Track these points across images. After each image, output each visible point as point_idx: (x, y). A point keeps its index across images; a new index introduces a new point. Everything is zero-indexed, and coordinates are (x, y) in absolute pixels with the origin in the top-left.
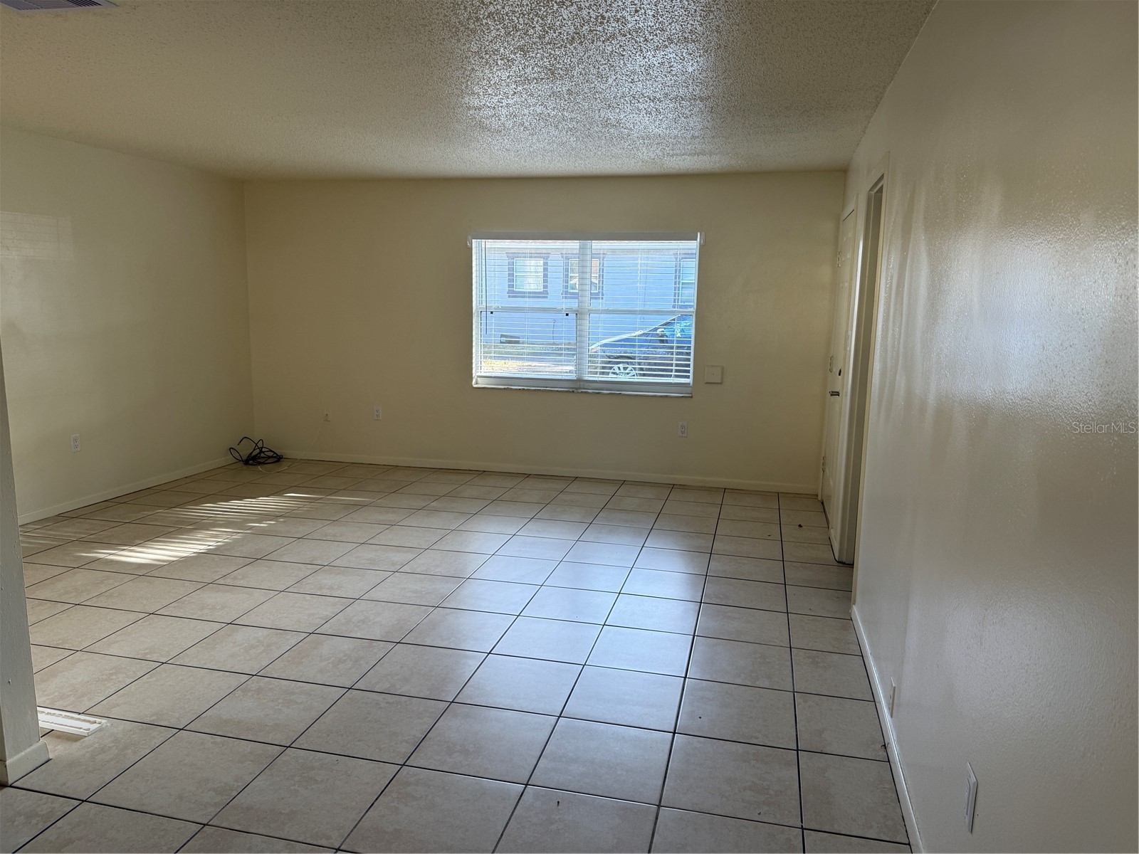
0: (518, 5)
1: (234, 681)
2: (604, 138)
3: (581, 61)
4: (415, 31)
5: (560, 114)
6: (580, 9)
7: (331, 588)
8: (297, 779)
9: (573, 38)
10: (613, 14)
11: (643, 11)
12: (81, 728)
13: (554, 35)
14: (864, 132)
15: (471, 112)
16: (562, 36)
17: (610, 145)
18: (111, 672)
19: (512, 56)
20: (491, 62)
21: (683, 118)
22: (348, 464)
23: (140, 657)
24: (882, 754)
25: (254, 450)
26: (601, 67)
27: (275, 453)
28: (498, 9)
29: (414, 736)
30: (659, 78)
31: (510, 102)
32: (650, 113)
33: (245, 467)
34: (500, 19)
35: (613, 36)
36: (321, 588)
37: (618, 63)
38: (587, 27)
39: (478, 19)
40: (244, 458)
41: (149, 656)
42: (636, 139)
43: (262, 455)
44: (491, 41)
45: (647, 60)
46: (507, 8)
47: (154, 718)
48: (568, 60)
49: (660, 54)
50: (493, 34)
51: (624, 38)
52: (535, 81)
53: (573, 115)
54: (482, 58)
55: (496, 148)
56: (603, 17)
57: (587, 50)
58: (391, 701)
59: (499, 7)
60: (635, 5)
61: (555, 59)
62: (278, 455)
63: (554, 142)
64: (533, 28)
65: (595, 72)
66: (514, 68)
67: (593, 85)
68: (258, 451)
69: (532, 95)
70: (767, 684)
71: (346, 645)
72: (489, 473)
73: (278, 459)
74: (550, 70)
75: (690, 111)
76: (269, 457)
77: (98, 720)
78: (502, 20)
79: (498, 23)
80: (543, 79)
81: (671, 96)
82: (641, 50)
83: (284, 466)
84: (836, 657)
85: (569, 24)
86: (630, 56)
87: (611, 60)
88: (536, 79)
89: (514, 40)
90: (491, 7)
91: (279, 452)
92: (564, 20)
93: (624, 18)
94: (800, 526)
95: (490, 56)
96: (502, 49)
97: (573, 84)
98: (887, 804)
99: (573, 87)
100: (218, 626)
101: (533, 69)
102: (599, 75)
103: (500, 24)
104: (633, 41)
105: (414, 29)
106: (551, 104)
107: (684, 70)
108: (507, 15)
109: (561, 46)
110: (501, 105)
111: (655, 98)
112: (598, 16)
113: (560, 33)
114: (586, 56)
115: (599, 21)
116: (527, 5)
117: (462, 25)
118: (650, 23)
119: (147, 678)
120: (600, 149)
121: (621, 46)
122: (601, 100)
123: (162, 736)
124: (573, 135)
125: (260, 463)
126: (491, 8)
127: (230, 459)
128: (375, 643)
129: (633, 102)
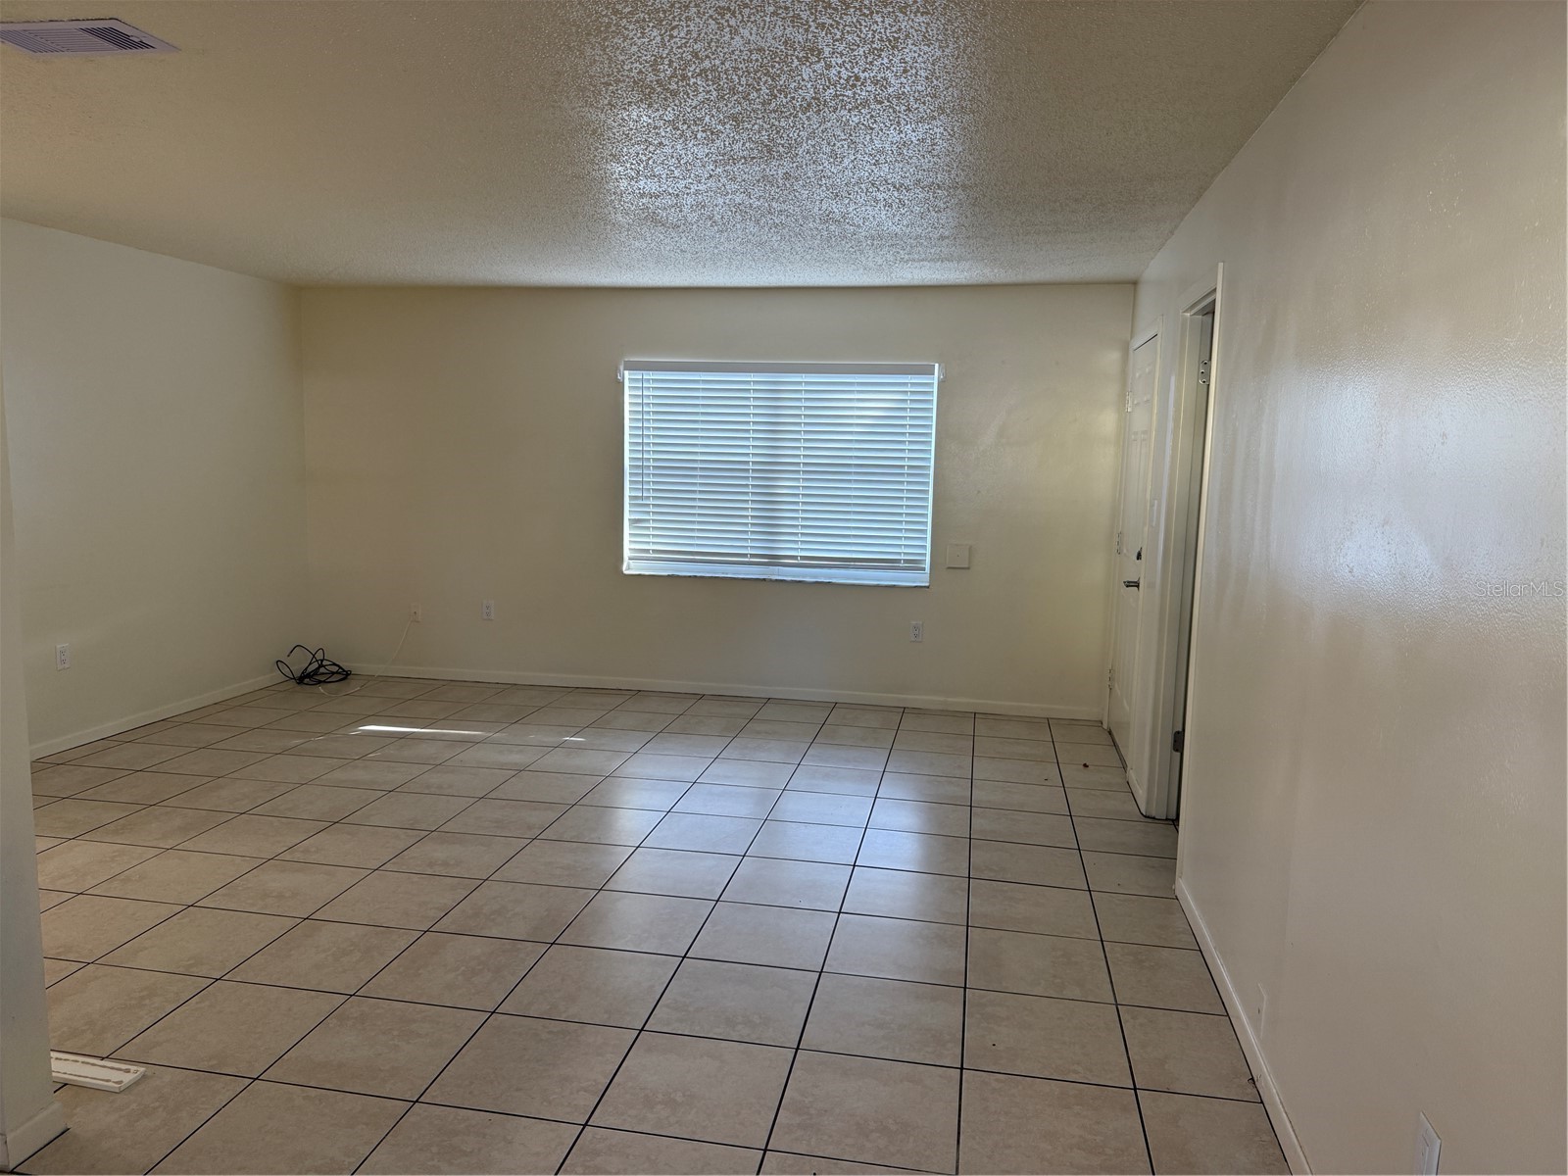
0: (744, 60)
1: (325, 1004)
2: (819, 237)
3: (812, 135)
4: (593, 91)
5: (766, 204)
6: (828, 67)
7: (445, 864)
8: (434, 1149)
9: (809, 105)
10: (872, 75)
11: (914, 71)
12: (108, 1081)
13: (784, 100)
14: (1172, 233)
15: (644, 201)
16: (794, 102)
17: (826, 247)
18: (142, 994)
19: (720, 127)
20: (688, 134)
21: (933, 213)
22: (444, 683)
23: (181, 970)
24: (1250, 1090)
25: (310, 664)
26: (838, 144)
27: (340, 668)
28: (715, 65)
29: (595, 1081)
30: (914, 160)
31: (701, 188)
32: (891, 206)
33: (299, 688)
34: (715, 77)
35: (865, 103)
36: (431, 865)
37: (863, 137)
38: (831, 91)
39: (684, 77)
40: (297, 674)
41: (194, 969)
42: (862, 239)
43: (322, 670)
44: (695, 107)
45: (903, 136)
46: (727, 64)
47: (214, 1062)
48: (795, 134)
49: (922, 128)
50: (700, 97)
51: (879, 106)
52: (743, 161)
53: (784, 207)
54: (678, 129)
55: (668, 248)
56: (857, 78)
57: (824, 120)
58: (555, 1030)
59: (717, 62)
60: (905, 63)
61: (778, 132)
62: (344, 671)
63: (749, 241)
64: (758, 90)
65: (828, 150)
66: (718, 143)
67: (821, 167)
68: (315, 665)
69: (733, 179)
70: (1077, 993)
71: (478, 948)
72: (646, 694)
73: (345, 675)
74: (766, 146)
75: (944, 203)
76: (333, 673)
77: (133, 1068)
78: (716, 80)
79: (711, 83)
80: (754, 158)
81: (925, 183)
82: (898, 122)
83: (353, 686)
84: (1165, 953)
85: (809, 86)
86: (882, 130)
87: (854, 135)
88: (745, 158)
89: (727, 106)
90: (707, 62)
91: (345, 665)
92: (803, 80)
93: (885, 79)
94: (1085, 766)
95: (689, 127)
96: (707, 119)
97: (795, 165)
98: (1270, 1164)
99: (792, 170)
100: (290, 923)
101: (744, 144)
102: (834, 155)
103: (713, 84)
104: (891, 110)
105: (592, 89)
106: (757, 192)
107: (951, 149)
108: (725, 73)
109: (790, 115)
110: (688, 191)
111: (902, 185)
112: (851, 77)
113: (793, 98)
114: (820, 130)
115: (851, 83)
116: (757, 60)
117: (661, 85)
118: (919, 88)
119: (197, 1003)
120: (811, 251)
121: (872, 116)
122: (827, 187)
123: (228, 1090)
124: (778, 232)
125: (320, 682)
126: (707, 64)
127: (277, 677)
128: (520, 945)
129: (871, 190)
